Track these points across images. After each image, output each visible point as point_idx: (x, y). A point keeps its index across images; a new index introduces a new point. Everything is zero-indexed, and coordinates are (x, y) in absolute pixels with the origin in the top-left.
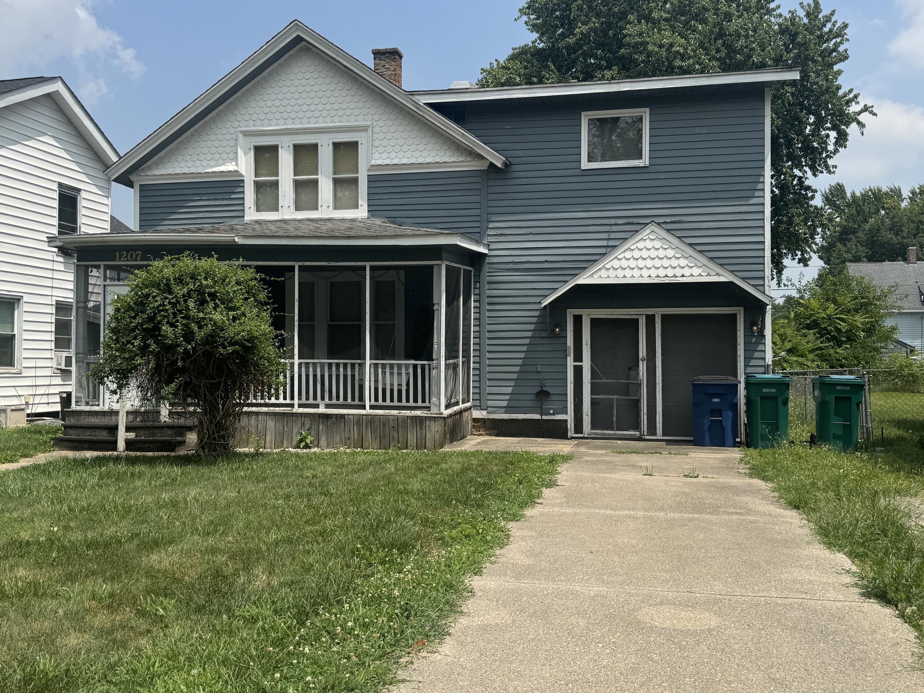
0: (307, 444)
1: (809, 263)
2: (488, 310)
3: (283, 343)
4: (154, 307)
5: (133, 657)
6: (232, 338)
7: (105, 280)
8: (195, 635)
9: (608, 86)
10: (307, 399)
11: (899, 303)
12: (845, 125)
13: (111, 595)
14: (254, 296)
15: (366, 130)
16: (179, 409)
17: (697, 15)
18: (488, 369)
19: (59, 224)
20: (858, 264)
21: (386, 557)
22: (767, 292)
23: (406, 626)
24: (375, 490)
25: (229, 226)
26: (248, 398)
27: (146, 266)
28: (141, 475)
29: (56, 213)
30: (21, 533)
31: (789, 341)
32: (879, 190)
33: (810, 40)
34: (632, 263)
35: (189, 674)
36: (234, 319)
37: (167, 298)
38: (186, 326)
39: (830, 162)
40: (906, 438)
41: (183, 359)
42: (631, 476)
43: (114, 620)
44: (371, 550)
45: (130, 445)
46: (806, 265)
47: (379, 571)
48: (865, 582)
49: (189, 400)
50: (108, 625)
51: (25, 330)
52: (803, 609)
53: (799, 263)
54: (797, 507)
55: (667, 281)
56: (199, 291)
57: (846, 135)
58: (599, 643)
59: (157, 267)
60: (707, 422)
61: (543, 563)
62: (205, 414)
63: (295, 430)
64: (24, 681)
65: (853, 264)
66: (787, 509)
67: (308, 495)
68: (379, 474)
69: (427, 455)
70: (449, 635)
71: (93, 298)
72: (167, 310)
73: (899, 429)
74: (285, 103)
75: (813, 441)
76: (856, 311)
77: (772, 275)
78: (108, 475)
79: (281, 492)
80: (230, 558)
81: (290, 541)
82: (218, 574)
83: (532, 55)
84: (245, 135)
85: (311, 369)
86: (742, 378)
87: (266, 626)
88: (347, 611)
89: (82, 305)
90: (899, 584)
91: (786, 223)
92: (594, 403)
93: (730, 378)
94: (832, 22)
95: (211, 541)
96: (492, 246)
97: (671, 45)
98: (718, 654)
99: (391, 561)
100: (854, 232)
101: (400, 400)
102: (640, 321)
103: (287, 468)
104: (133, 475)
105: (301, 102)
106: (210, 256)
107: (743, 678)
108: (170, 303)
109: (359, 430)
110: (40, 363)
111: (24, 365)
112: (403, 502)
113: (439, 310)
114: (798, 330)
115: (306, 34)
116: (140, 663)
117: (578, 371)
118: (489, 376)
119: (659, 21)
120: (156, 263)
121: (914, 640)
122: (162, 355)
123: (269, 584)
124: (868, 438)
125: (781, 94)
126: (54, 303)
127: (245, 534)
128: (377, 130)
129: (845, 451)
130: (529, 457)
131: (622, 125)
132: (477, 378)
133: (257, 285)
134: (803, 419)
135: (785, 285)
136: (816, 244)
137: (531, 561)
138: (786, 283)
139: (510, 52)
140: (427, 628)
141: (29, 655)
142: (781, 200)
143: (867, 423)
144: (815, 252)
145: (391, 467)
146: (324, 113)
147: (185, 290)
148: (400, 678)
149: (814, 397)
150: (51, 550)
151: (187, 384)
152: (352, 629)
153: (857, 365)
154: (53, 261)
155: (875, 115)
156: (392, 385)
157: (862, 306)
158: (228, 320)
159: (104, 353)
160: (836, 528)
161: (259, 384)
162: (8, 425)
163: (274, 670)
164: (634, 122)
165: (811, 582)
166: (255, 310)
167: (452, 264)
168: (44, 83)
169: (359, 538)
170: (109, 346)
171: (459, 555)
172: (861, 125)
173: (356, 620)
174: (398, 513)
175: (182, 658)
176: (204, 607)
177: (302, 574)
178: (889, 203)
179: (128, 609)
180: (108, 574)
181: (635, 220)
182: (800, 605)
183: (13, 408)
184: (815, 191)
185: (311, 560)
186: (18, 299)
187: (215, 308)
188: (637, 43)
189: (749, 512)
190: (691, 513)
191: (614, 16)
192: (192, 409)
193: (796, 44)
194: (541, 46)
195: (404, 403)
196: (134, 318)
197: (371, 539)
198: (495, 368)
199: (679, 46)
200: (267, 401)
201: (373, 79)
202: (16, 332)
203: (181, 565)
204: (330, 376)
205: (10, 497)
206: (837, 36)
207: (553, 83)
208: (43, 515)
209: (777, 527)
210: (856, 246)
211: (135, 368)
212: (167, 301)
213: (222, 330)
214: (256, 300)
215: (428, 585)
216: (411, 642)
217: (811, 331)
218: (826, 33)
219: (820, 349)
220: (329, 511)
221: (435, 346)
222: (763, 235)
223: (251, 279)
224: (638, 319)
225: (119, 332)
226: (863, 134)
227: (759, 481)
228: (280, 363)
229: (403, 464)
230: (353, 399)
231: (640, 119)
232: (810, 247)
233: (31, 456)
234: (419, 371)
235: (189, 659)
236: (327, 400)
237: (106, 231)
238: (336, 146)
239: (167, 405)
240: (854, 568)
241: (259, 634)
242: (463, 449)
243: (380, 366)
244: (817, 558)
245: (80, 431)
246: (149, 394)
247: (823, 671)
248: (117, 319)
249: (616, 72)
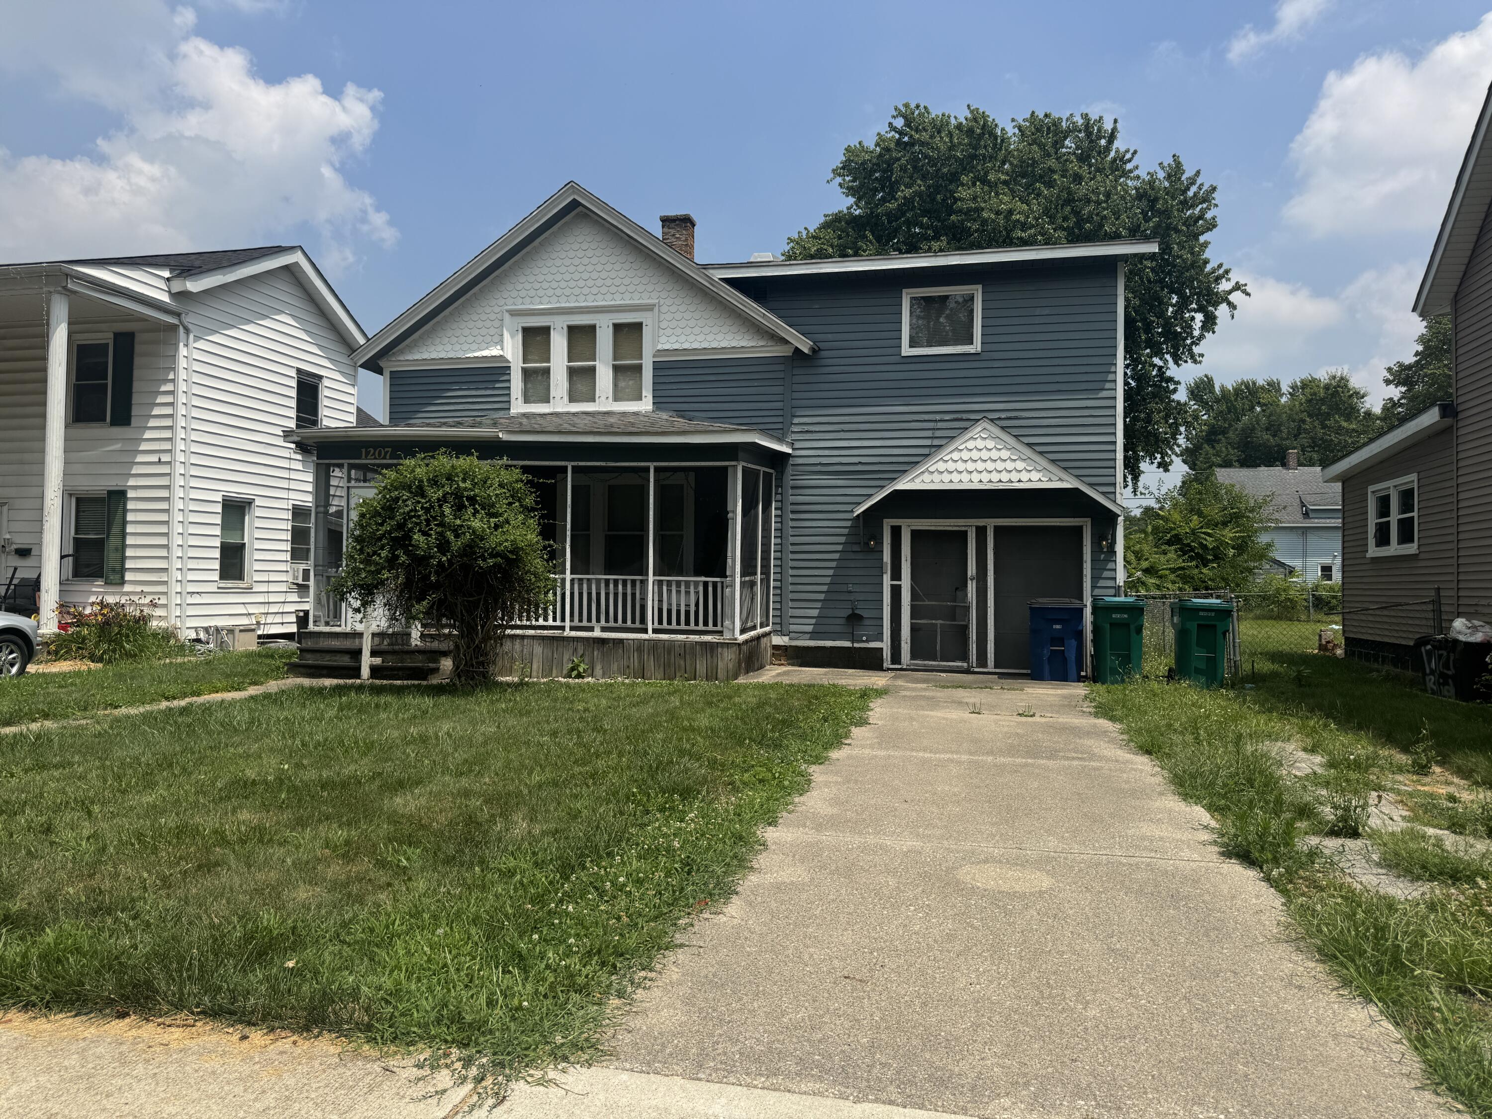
0: (579, 673)
1: (1170, 467)
2: (792, 520)
3: (553, 555)
4: (404, 513)
5: (370, 913)
6: (494, 549)
7: (349, 481)
8: (442, 890)
9: (933, 259)
10: (581, 620)
11: (1277, 516)
12: (1213, 306)
13: (347, 843)
14: (519, 501)
15: (652, 310)
16: (433, 631)
17: (1041, 177)
18: (791, 588)
19: (297, 416)
20: (1228, 470)
21: (666, 803)
22: (1118, 501)
23: (686, 883)
24: (657, 726)
25: (493, 419)
26: (512, 619)
27: (396, 465)
28: (387, 706)
29: (293, 403)
30: (247, 771)
31: (1146, 559)
32: (1254, 383)
33: (1172, 206)
34: (960, 466)
35: (433, 934)
36: (496, 527)
37: (419, 502)
38: (441, 534)
39: (1196, 350)
40: (1281, 673)
41: (437, 573)
42: (955, 714)
43: (350, 871)
44: (649, 795)
45: (375, 671)
46: (1166, 470)
47: (657, 820)
48: (1226, 839)
49: (444, 621)
50: (343, 877)
51: (256, 539)
52: (1152, 870)
53: (1158, 467)
54: (1149, 752)
55: (1001, 486)
56: (456, 494)
57: (1215, 318)
58: (910, 905)
59: (408, 466)
60: (1046, 653)
61: (848, 813)
62: (462, 637)
63: (566, 657)
64: (244, 940)
65: (1223, 470)
66: (1137, 754)
67: (579, 731)
68: (662, 708)
69: (717, 687)
70: (737, 893)
71: (335, 502)
72: (419, 516)
73: (1273, 663)
74: (558, 277)
75: (1171, 676)
76: (1225, 524)
77: (1125, 481)
78: (349, 706)
79: (547, 727)
80: (486, 802)
81: (555, 784)
82: (471, 820)
83: (848, 223)
84: (512, 315)
85: (585, 586)
86: (1088, 601)
87: (525, 880)
88: (619, 864)
89: (322, 509)
90: (1265, 842)
91: (1143, 420)
92: (914, 629)
93: (1073, 600)
94: (1197, 185)
95: (464, 782)
96: (798, 445)
97: (1010, 212)
98: (1050, 921)
99: (672, 809)
100: (1224, 432)
101: (687, 623)
102: (969, 534)
103: (555, 700)
104: (377, 706)
105: (576, 276)
106: (470, 454)
107: (1078, 948)
108: (422, 508)
109: (640, 657)
110: (274, 577)
111: (255, 579)
112: (687, 740)
113: (734, 519)
114: (1156, 546)
115: (583, 198)
116: (378, 920)
117: (896, 592)
118: (791, 596)
119: (996, 184)
120: (407, 462)
121: (1281, 907)
122: (414, 569)
123: (529, 832)
124: (1236, 673)
125: (1139, 270)
126: (290, 507)
127: (504, 775)
128: (664, 309)
129: (1208, 688)
130: (836, 691)
131: (952, 305)
132: (778, 599)
133: (523, 488)
134: (1160, 650)
135: (1141, 494)
136: (1179, 446)
137: (835, 811)
138: (1143, 491)
139: (822, 220)
140: (711, 886)
141: (251, 909)
142: (1138, 394)
143: (1234, 655)
144: (1177, 456)
145: (675, 701)
146: (604, 290)
147: (440, 493)
148: (678, 942)
149: (1173, 625)
150: (280, 791)
151: (441, 602)
152: (625, 885)
153: (1225, 588)
154: (290, 459)
155: (1248, 294)
156: (678, 605)
157: (1232, 519)
158: (489, 528)
159: (347, 565)
160: (1193, 777)
161: (524, 603)
162: (236, 647)
163: (532, 931)
164: (965, 301)
165: (1161, 839)
166: (521, 517)
167: (750, 465)
168: (282, 254)
169: (636, 781)
170: (352, 557)
171: (752, 802)
172: (1232, 306)
173: (629, 875)
174: (682, 753)
175: (426, 916)
176: (454, 857)
177: (568, 822)
178: (1265, 398)
179: (366, 859)
180: (344, 819)
181: (965, 416)
182: (1148, 865)
183: (241, 628)
184: (1178, 383)
185: (578, 805)
186: (250, 503)
187: (474, 515)
188: (969, 210)
189: (1092, 757)
190: (1023, 758)
191: (942, 178)
192: (446, 631)
193: (1156, 211)
194: (857, 213)
195: (692, 626)
196: (382, 524)
197: (650, 782)
198: (800, 586)
199: (1019, 213)
200: (534, 623)
201: (660, 250)
202: (246, 541)
203: (429, 810)
204: (607, 595)
205: (236, 730)
206: (1204, 201)
207: (871, 255)
208: (272, 750)
209: (1125, 775)
210: (1227, 448)
211: (382, 583)
212: (420, 505)
213: (482, 539)
214: (521, 506)
215: (713, 836)
216: (691, 901)
217: (1173, 548)
218: (1191, 198)
219: (1183, 568)
220: (601, 749)
221: (729, 561)
222: (1115, 434)
223: (517, 481)
224: (966, 532)
225: (363, 541)
226: (1233, 317)
227: (1106, 721)
228: (549, 579)
229: (689, 696)
230: (633, 622)
231: (972, 298)
232: (1171, 449)
233: (262, 684)
234: (710, 589)
235: (435, 917)
236: (603, 622)
237: (351, 425)
238: (617, 328)
239: (419, 626)
240: (1213, 824)
241: (516, 890)
242: (760, 680)
243: (665, 584)
244: (1170, 811)
245: (318, 655)
246: (398, 613)
247: (1172, 941)
248: (362, 526)
249: (945, 243)
